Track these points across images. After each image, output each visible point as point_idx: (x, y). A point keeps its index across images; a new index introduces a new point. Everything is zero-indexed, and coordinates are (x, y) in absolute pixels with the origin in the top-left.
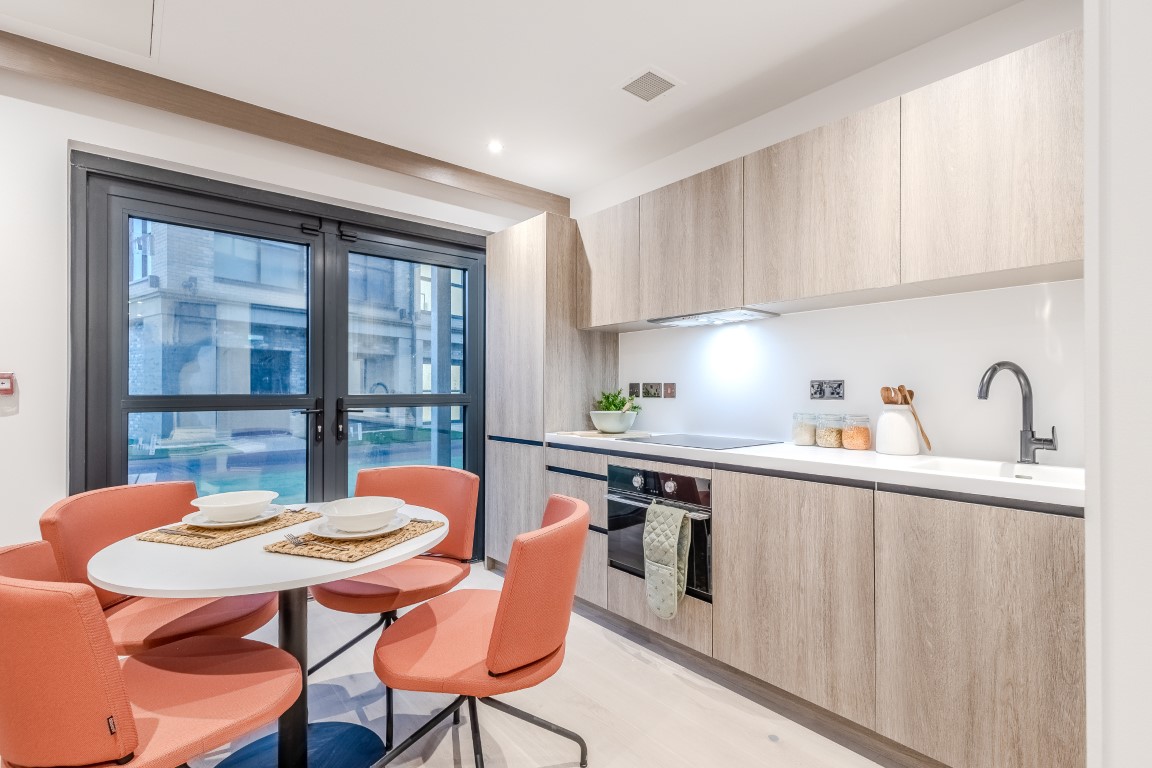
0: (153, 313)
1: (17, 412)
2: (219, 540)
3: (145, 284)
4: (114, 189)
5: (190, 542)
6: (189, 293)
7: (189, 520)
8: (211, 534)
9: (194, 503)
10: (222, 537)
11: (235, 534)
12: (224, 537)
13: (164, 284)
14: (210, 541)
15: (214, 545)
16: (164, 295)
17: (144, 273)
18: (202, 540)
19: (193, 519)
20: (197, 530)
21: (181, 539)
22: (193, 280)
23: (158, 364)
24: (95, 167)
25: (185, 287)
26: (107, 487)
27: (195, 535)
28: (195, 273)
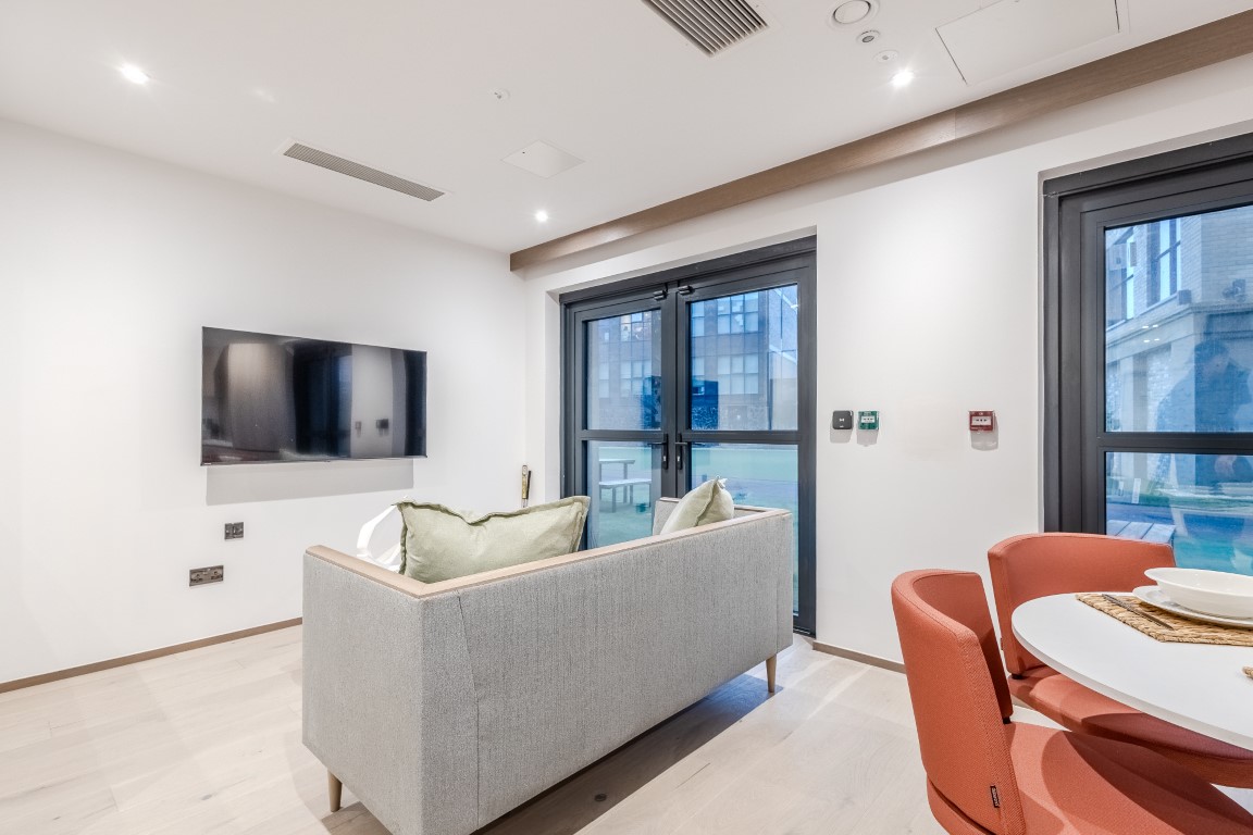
0: (1184, 334)
1: (996, 447)
2: (1177, 633)
3: (1174, 302)
4: (1087, 204)
5: (1136, 623)
6: (1235, 301)
7: (1141, 593)
8: (1169, 622)
9: (1150, 573)
10: (1186, 630)
11: (1205, 632)
12: (1186, 631)
13: (1197, 298)
14: (1165, 631)
15: (1166, 638)
16: (1197, 310)
17: (1173, 288)
18: (1153, 624)
19: (1149, 594)
20: (1151, 611)
21: (1125, 614)
22: (1240, 283)
23: (1189, 395)
24: (1066, 189)
25: (1227, 295)
26: (1081, 532)
27: (1147, 616)
28: (1240, 275)
